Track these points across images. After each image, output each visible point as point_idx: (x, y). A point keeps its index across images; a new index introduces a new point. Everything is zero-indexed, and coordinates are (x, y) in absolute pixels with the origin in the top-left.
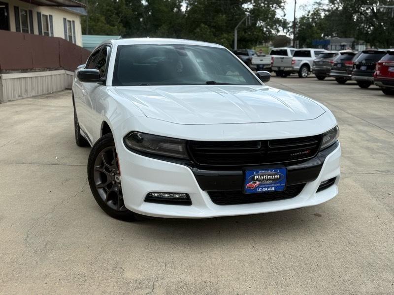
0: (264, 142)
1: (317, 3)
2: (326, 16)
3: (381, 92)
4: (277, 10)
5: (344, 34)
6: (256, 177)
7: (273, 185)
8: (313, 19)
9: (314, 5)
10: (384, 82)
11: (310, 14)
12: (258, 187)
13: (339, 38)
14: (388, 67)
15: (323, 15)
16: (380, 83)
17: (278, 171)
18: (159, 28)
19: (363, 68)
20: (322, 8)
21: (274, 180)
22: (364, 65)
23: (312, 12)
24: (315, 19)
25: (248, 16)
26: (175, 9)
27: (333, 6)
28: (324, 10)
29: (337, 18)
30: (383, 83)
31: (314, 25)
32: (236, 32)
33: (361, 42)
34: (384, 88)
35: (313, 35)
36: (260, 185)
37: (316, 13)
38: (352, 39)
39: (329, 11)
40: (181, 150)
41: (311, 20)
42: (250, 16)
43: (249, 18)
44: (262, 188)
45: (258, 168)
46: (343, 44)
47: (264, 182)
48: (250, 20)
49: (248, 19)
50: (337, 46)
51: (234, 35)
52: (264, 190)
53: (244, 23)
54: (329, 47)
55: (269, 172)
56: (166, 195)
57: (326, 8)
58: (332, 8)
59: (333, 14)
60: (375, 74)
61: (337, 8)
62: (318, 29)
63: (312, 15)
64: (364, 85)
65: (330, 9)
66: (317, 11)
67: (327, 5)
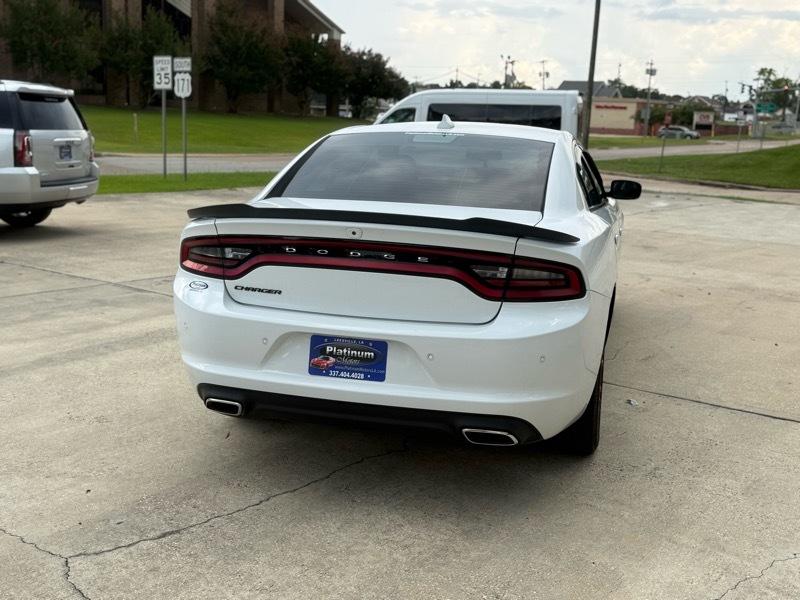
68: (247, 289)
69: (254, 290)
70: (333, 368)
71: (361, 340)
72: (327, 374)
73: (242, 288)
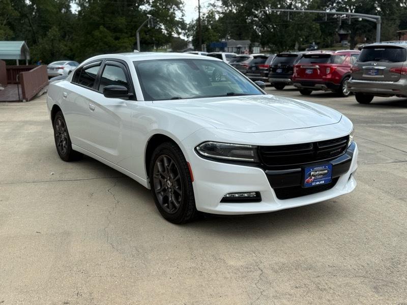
0: (315, 144)
1: (211, 4)
2: (220, 18)
3: (298, 93)
4: (176, 12)
5: (239, 36)
6: (312, 173)
7: (323, 179)
8: (209, 21)
9: (208, 6)
10: (303, 83)
11: (205, 16)
12: (313, 182)
13: (234, 41)
14: (305, 69)
15: (217, 17)
16: (299, 85)
17: (327, 167)
18: (50, 30)
19: (279, 71)
20: (216, 10)
21: (324, 174)
22: (280, 68)
23: (207, 15)
24: (210, 21)
25: (150, 19)
26: (63, 9)
27: (226, 8)
28: (218, 12)
29: (232, 21)
30: (302, 85)
31: (210, 27)
32: (138, 35)
33: (257, 44)
34: (302, 89)
35: (210, 38)
36: (314, 179)
37: (211, 16)
38: (249, 42)
39: (222, 13)
40: (253, 155)
41: (206, 22)
42: (153, 18)
43: (152, 20)
44: (316, 182)
45: (313, 166)
46: (238, 46)
47: (318, 177)
48: (152, 23)
49: (150, 22)
50: (233, 48)
51: (136, 39)
52: (318, 183)
53: (146, 26)
54: (226, 49)
55: (320, 168)
56: (237, 195)
57: (220, 10)
58: (226, 10)
59: (227, 16)
60: (293, 76)
61: (231, 11)
62: (215, 31)
63: (207, 17)
64: (279, 87)
65: (224, 11)
66: (212, 13)
67: (221, 7)
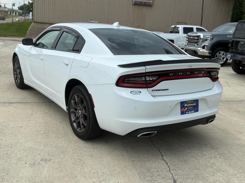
68: (157, 90)
69: (159, 90)
70: (187, 111)
71: (193, 100)
72: (185, 114)
73: (155, 90)
